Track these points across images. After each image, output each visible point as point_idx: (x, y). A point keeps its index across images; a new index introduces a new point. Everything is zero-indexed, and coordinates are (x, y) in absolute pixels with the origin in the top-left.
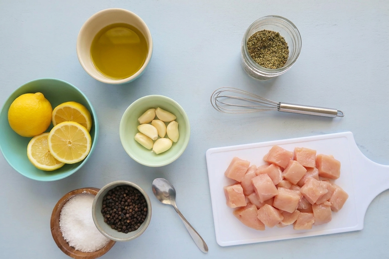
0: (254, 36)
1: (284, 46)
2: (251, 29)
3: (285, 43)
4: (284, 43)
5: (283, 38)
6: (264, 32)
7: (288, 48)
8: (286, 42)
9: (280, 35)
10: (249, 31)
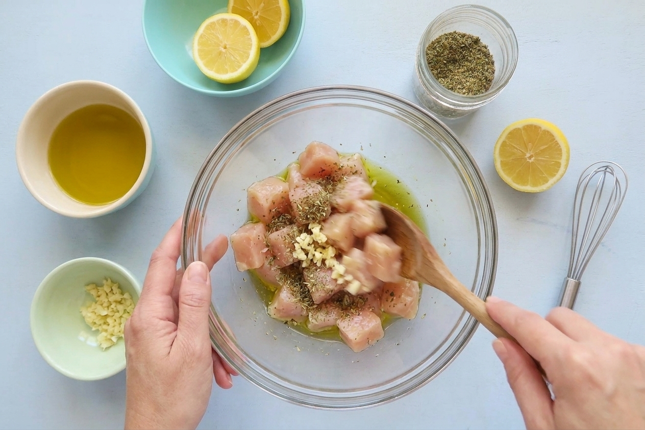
0: (438, 41)
1: (487, 60)
2: (433, 29)
3: (489, 55)
4: (487, 55)
5: (485, 47)
6: (453, 36)
7: (493, 63)
8: (491, 54)
9: (481, 41)
10: (428, 32)
